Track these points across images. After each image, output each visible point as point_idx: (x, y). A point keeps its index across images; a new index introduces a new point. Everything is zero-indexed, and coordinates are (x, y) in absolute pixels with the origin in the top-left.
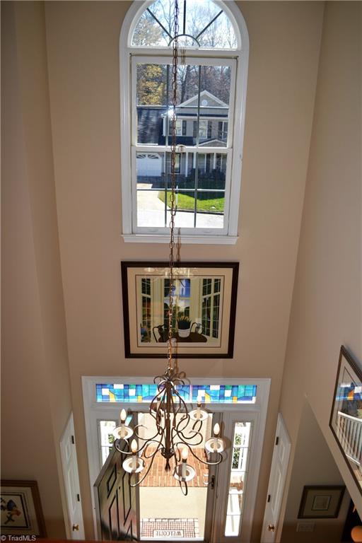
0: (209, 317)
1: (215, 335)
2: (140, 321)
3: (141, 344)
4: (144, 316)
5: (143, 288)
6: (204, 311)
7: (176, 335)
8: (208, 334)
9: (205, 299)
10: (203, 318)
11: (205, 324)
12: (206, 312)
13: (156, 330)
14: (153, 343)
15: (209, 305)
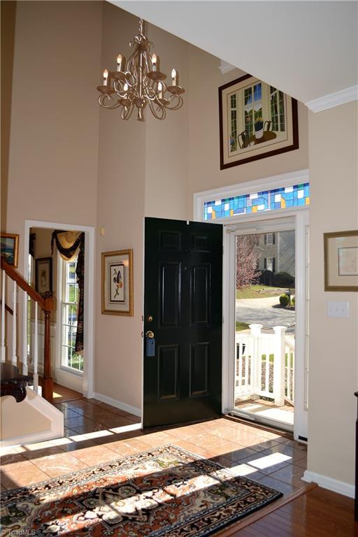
0: (276, 112)
1: (283, 130)
2: (230, 133)
3: (231, 154)
4: (232, 128)
5: (232, 104)
6: (272, 108)
7: (253, 138)
8: (277, 130)
9: (272, 97)
10: (273, 114)
11: (274, 120)
12: (274, 109)
13: (240, 136)
14: (239, 150)
15: (276, 101)
